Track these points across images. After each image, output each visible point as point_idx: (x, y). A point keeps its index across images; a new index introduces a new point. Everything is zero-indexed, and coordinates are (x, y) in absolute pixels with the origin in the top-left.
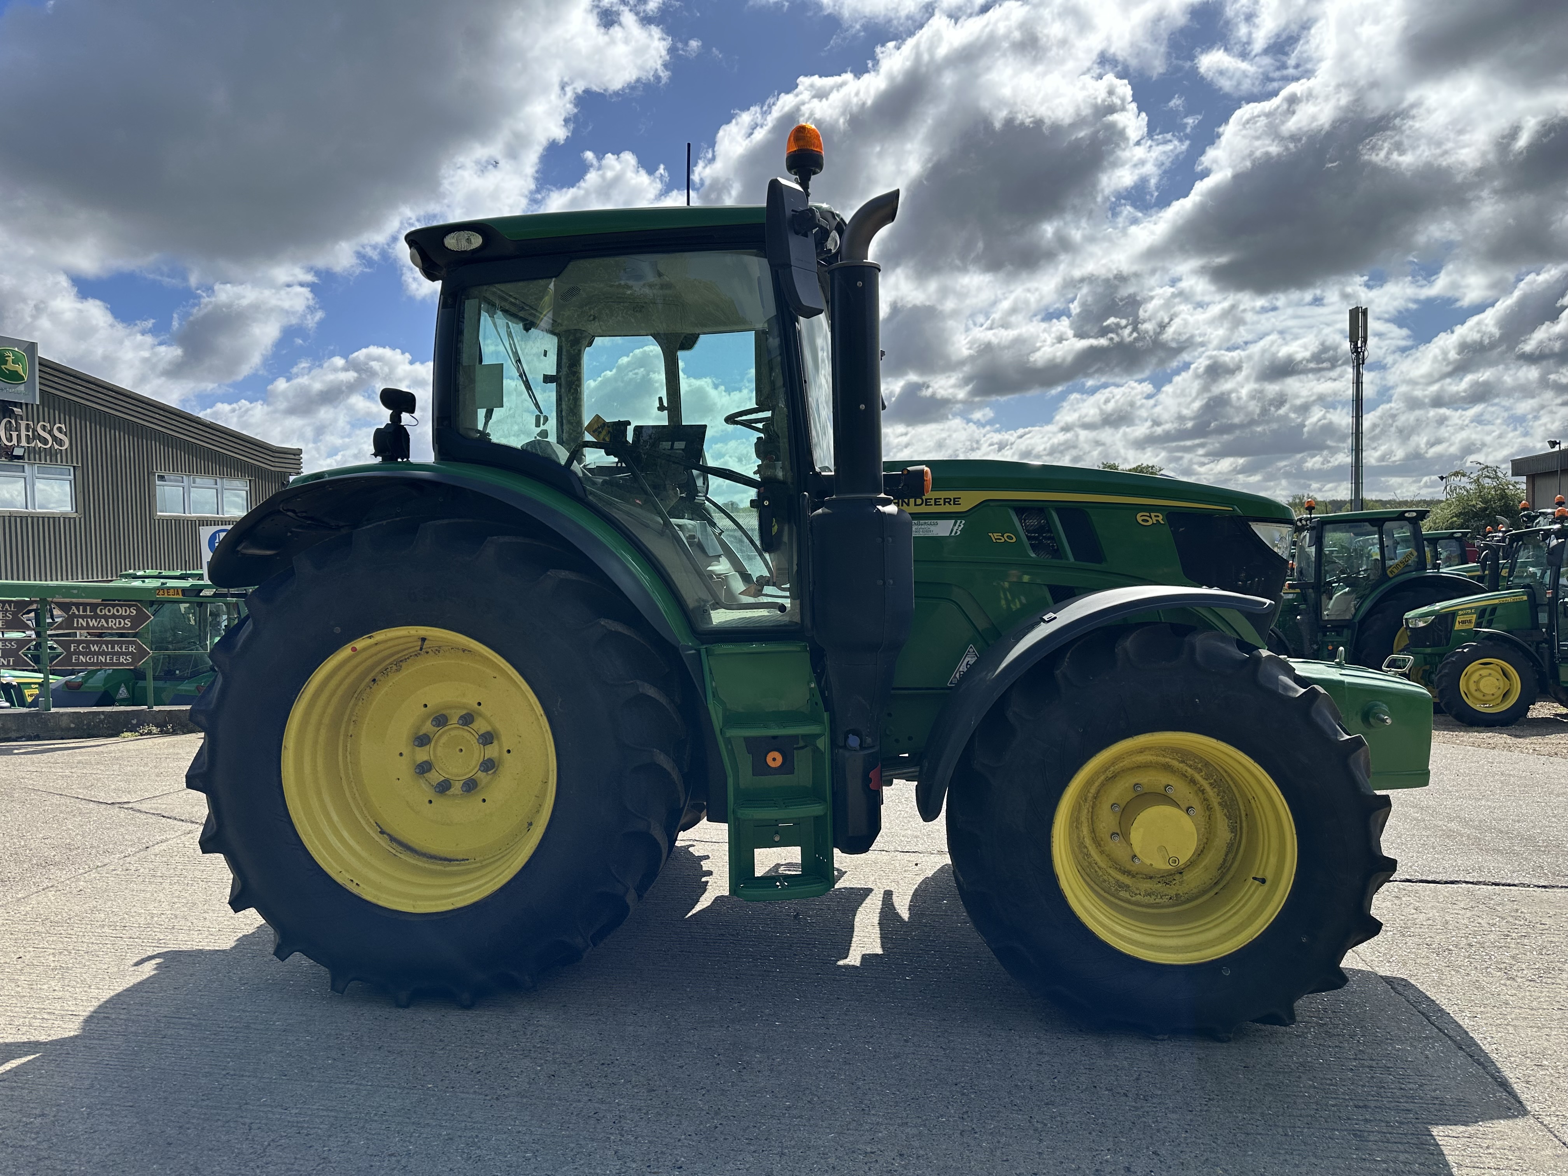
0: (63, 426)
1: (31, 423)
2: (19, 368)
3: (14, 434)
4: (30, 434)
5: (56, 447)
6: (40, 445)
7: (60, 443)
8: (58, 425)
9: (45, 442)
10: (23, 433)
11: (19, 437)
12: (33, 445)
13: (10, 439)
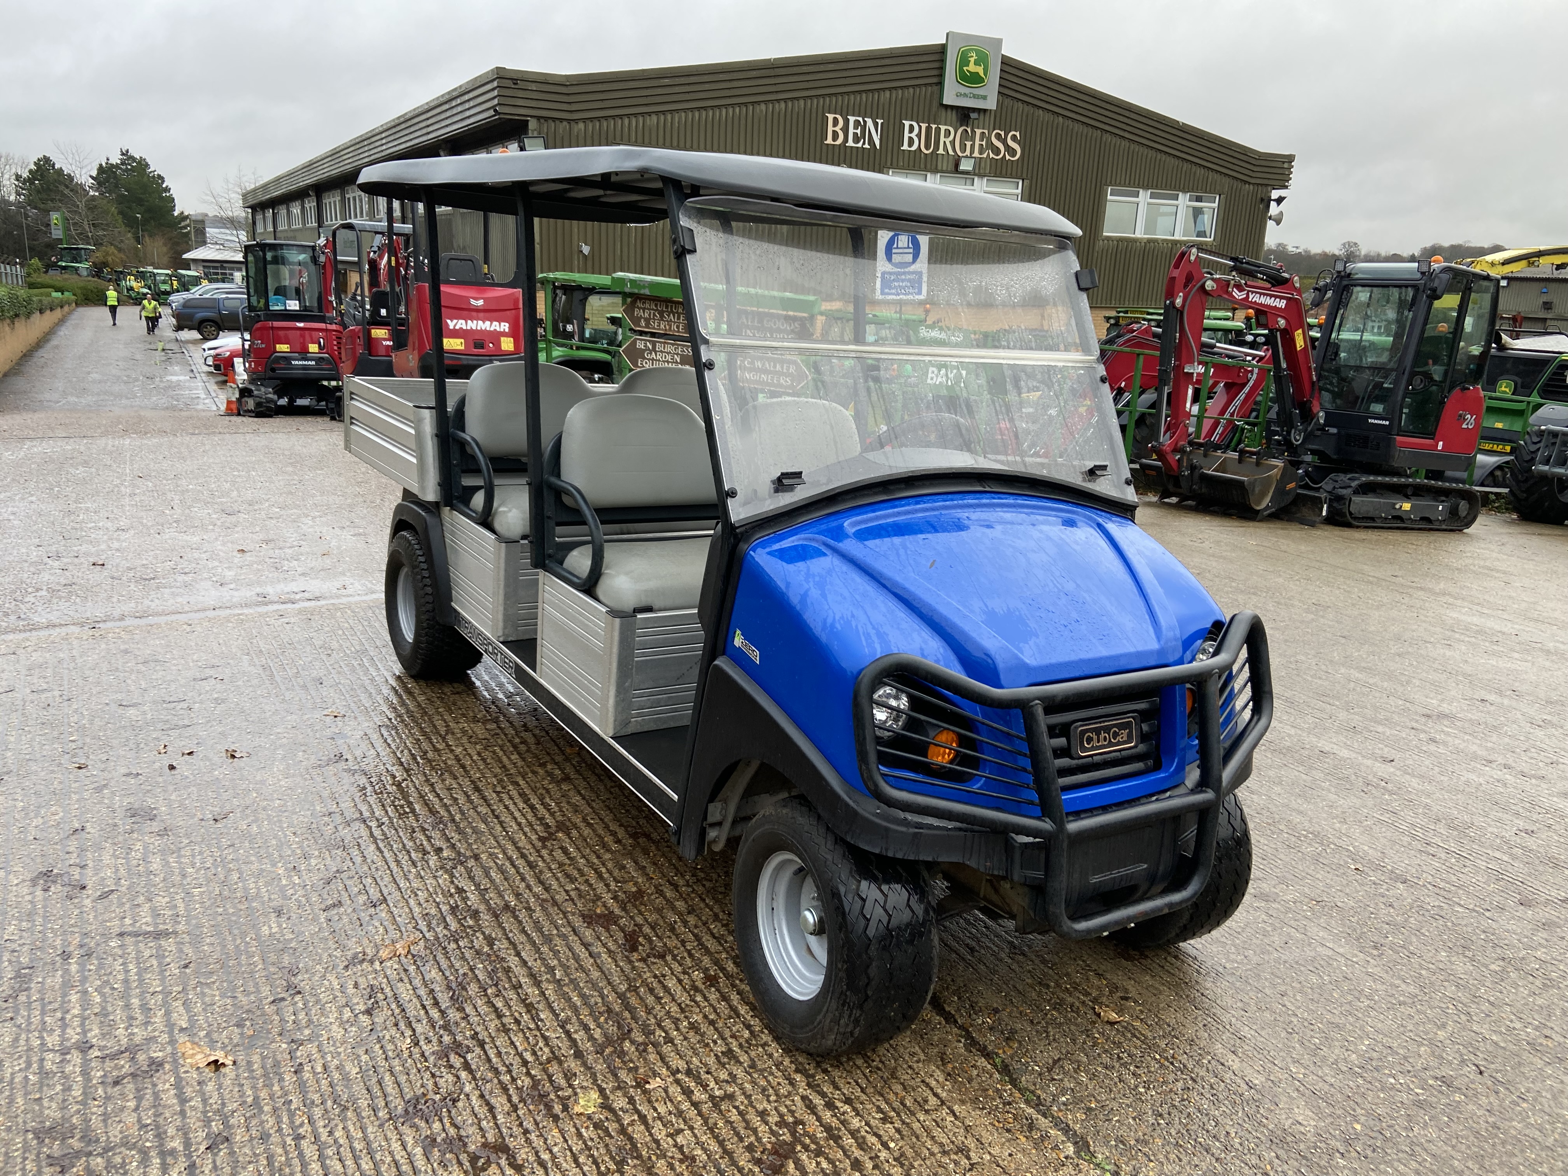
0: (1018, 134)
1: (986, 131)
2: (980, 70)
3: (969, 144)
4: (984, 143)
5: (1008, 157)
6: (992, 155)
7: (1012, 152)
8: (1013, 133)
9: (997, 151)
10: (977, 142)
11: (973, 146)
12: (985, 156)
13: (963, 150)
